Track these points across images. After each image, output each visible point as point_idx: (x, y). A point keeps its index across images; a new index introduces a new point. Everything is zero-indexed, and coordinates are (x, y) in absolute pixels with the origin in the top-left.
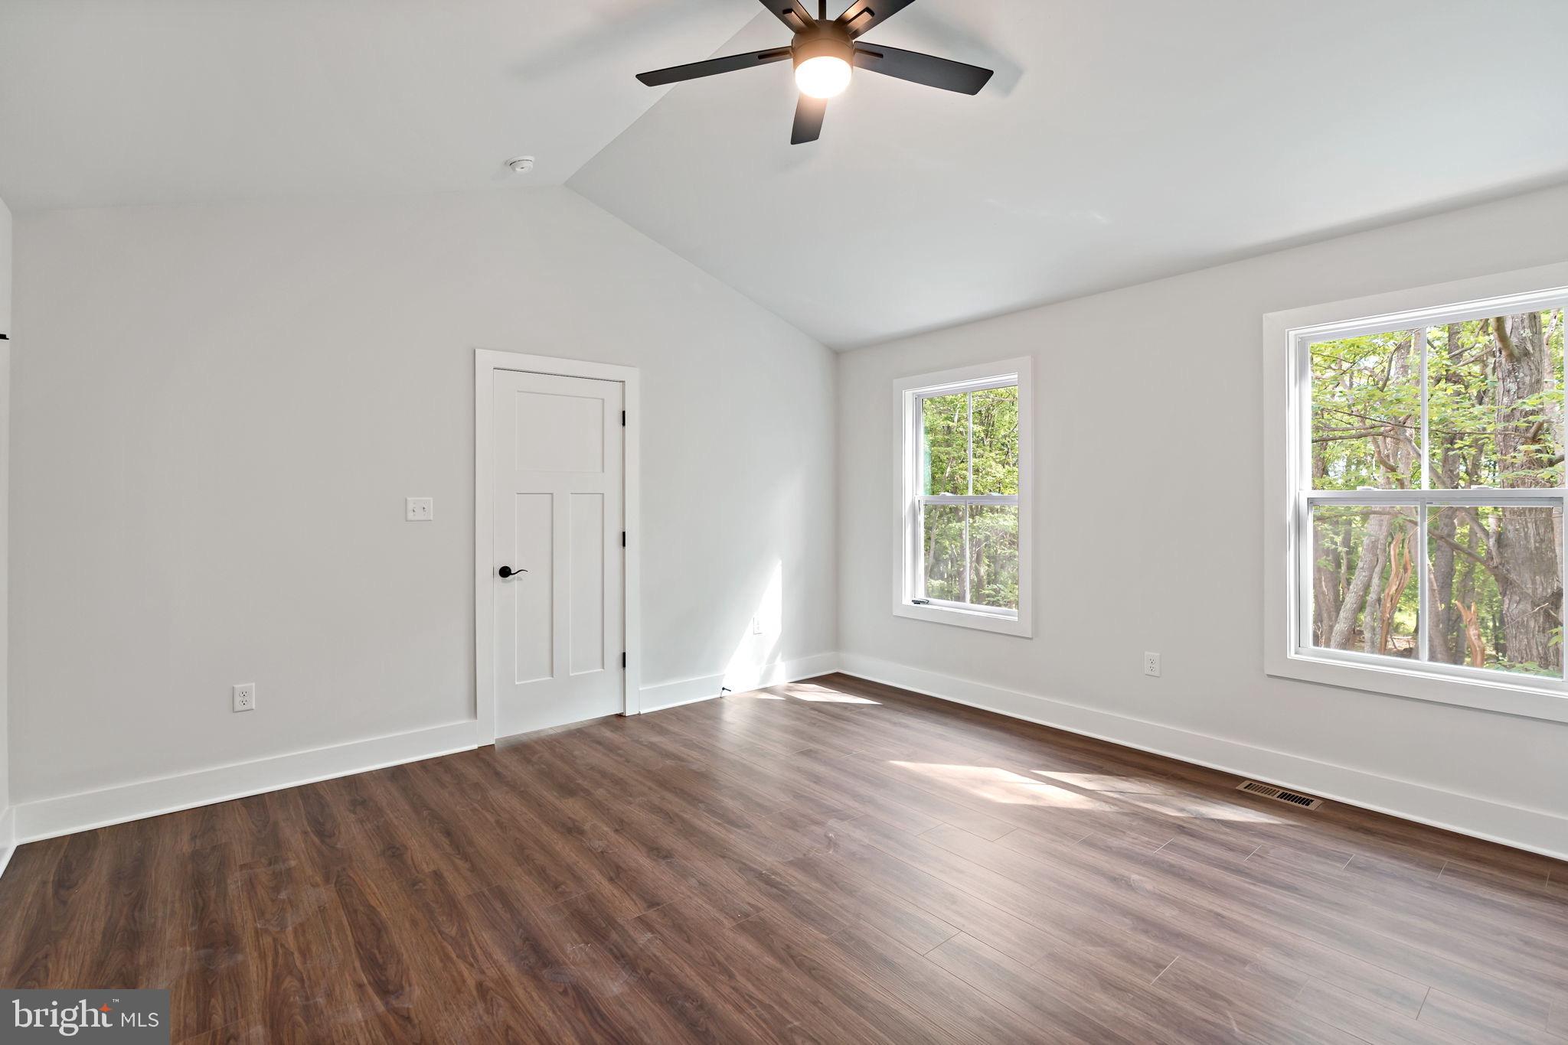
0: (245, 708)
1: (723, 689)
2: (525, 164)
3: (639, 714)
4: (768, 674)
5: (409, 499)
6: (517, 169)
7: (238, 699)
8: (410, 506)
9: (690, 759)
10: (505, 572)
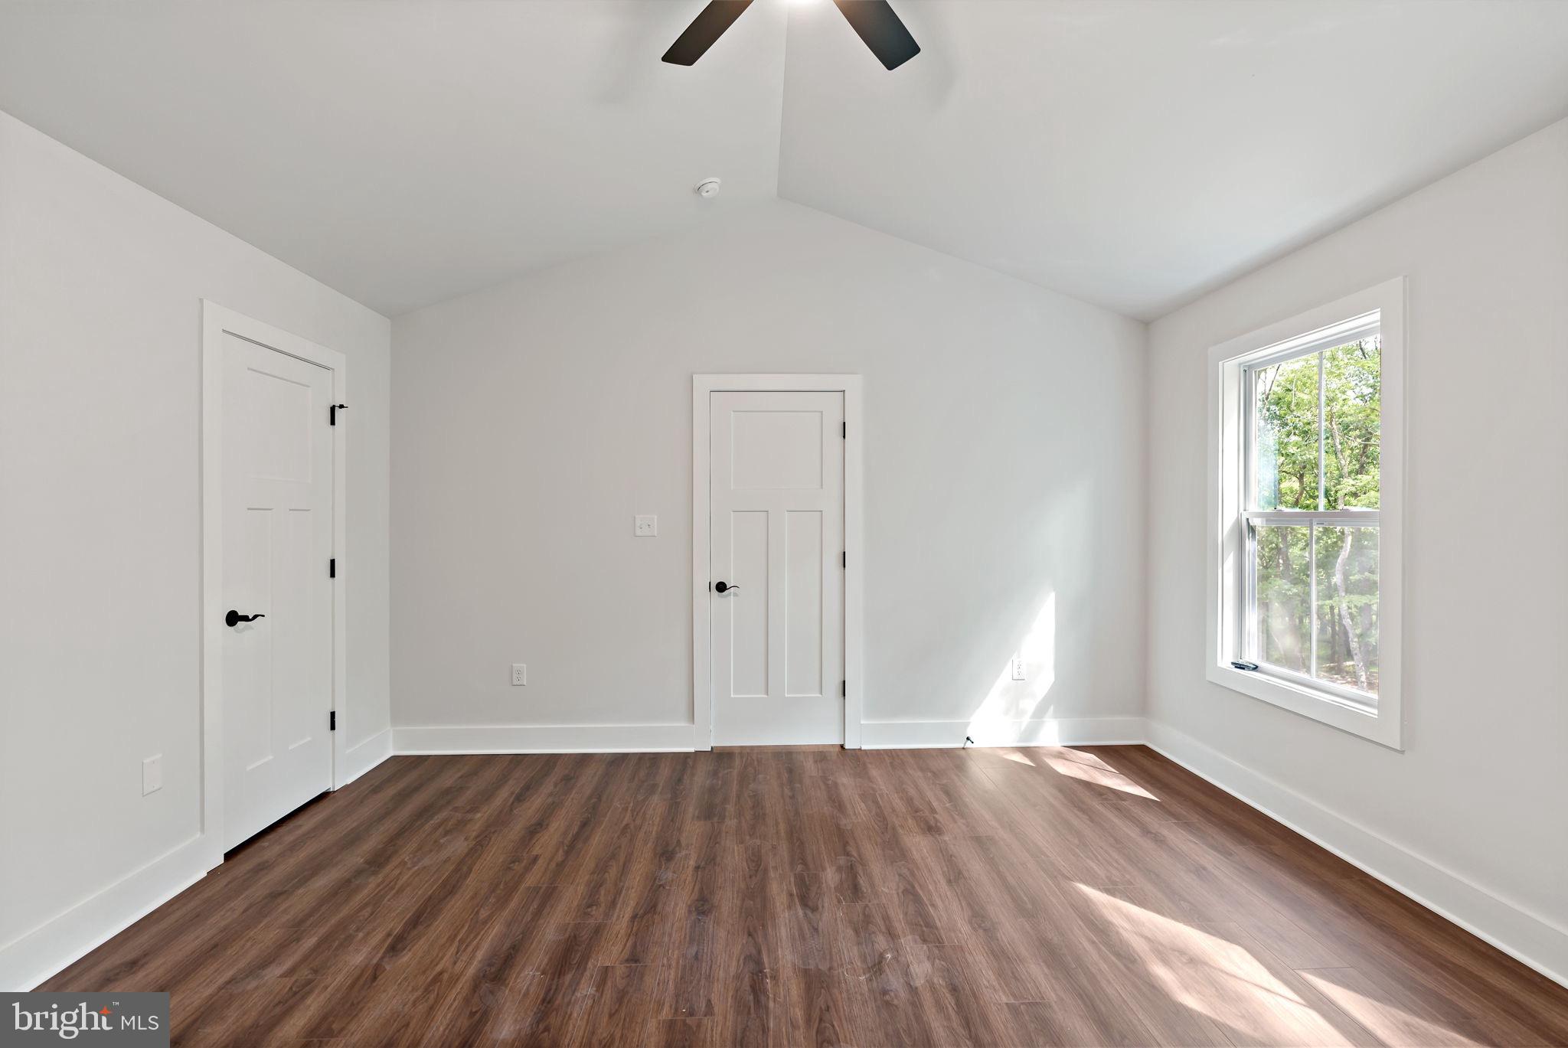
0: (518, 683)
1: (968, 739)
2: (710, 186)
3: (860, 749)
4: (1033, 730)
5: (636, 516)
6: (703, 194)
7: (515, 676)
8: (638, 523)
9: (850, 811)
10: (721, 587)
